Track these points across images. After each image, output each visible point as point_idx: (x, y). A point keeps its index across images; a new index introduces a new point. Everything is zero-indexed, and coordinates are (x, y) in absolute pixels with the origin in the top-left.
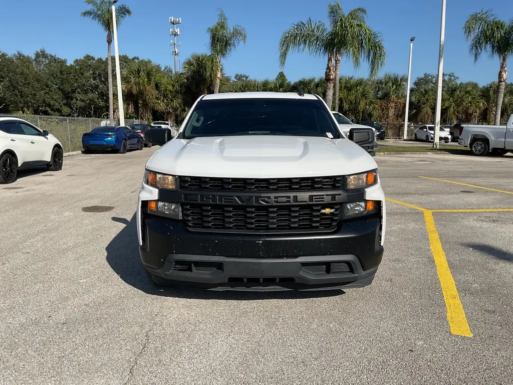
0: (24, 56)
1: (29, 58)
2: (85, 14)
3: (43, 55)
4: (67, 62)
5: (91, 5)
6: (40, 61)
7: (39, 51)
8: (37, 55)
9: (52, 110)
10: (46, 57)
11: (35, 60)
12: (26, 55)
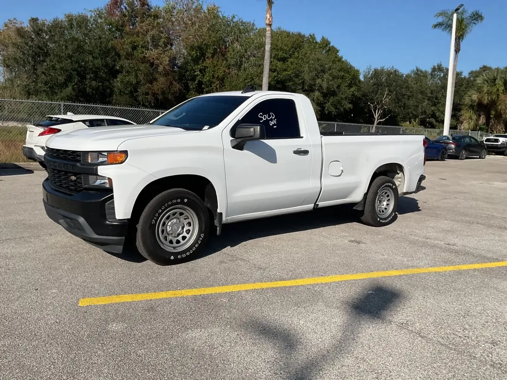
0: (421, 71)
1: (426, 72)
2: (435, 26)
3: (439, 69)
4: (463, 74)
5: (441, 17)
6: (435, 75)
7: (436, 65)
8: (434, 69)
9: (437, 121)
10: (441, 71)
11: (431, 74)
12: (423, 70)
